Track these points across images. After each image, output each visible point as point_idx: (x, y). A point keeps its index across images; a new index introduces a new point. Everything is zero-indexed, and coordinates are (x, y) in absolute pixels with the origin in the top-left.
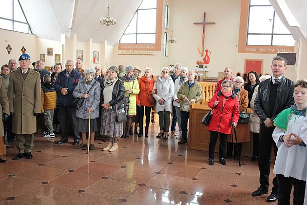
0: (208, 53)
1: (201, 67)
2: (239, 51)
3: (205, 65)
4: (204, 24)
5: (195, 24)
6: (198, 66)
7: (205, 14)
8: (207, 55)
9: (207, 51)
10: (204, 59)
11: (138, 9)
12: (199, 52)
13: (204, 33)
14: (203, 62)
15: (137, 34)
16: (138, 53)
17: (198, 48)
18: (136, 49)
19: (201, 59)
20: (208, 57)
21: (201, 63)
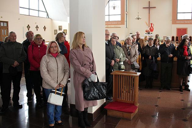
0: (153, 25)
1: (149, 33)
2: (173, 24)
3: (151, 32)
4: (149, 8)
5: (144, 8)
6: (147, 33)
7: (149, 2)
8: (151, 26)
9: (151, 24)
10: (150, 29)
11: (109, 1)
12: (147, 24)
13: (149, 13)
14: (149, 30)
15: (109, 15)
16: (110, 27)
17: (146, 22)
18: (109, 25)
19: (148, 29)
20: (153, 27)
21: (148, 31)
